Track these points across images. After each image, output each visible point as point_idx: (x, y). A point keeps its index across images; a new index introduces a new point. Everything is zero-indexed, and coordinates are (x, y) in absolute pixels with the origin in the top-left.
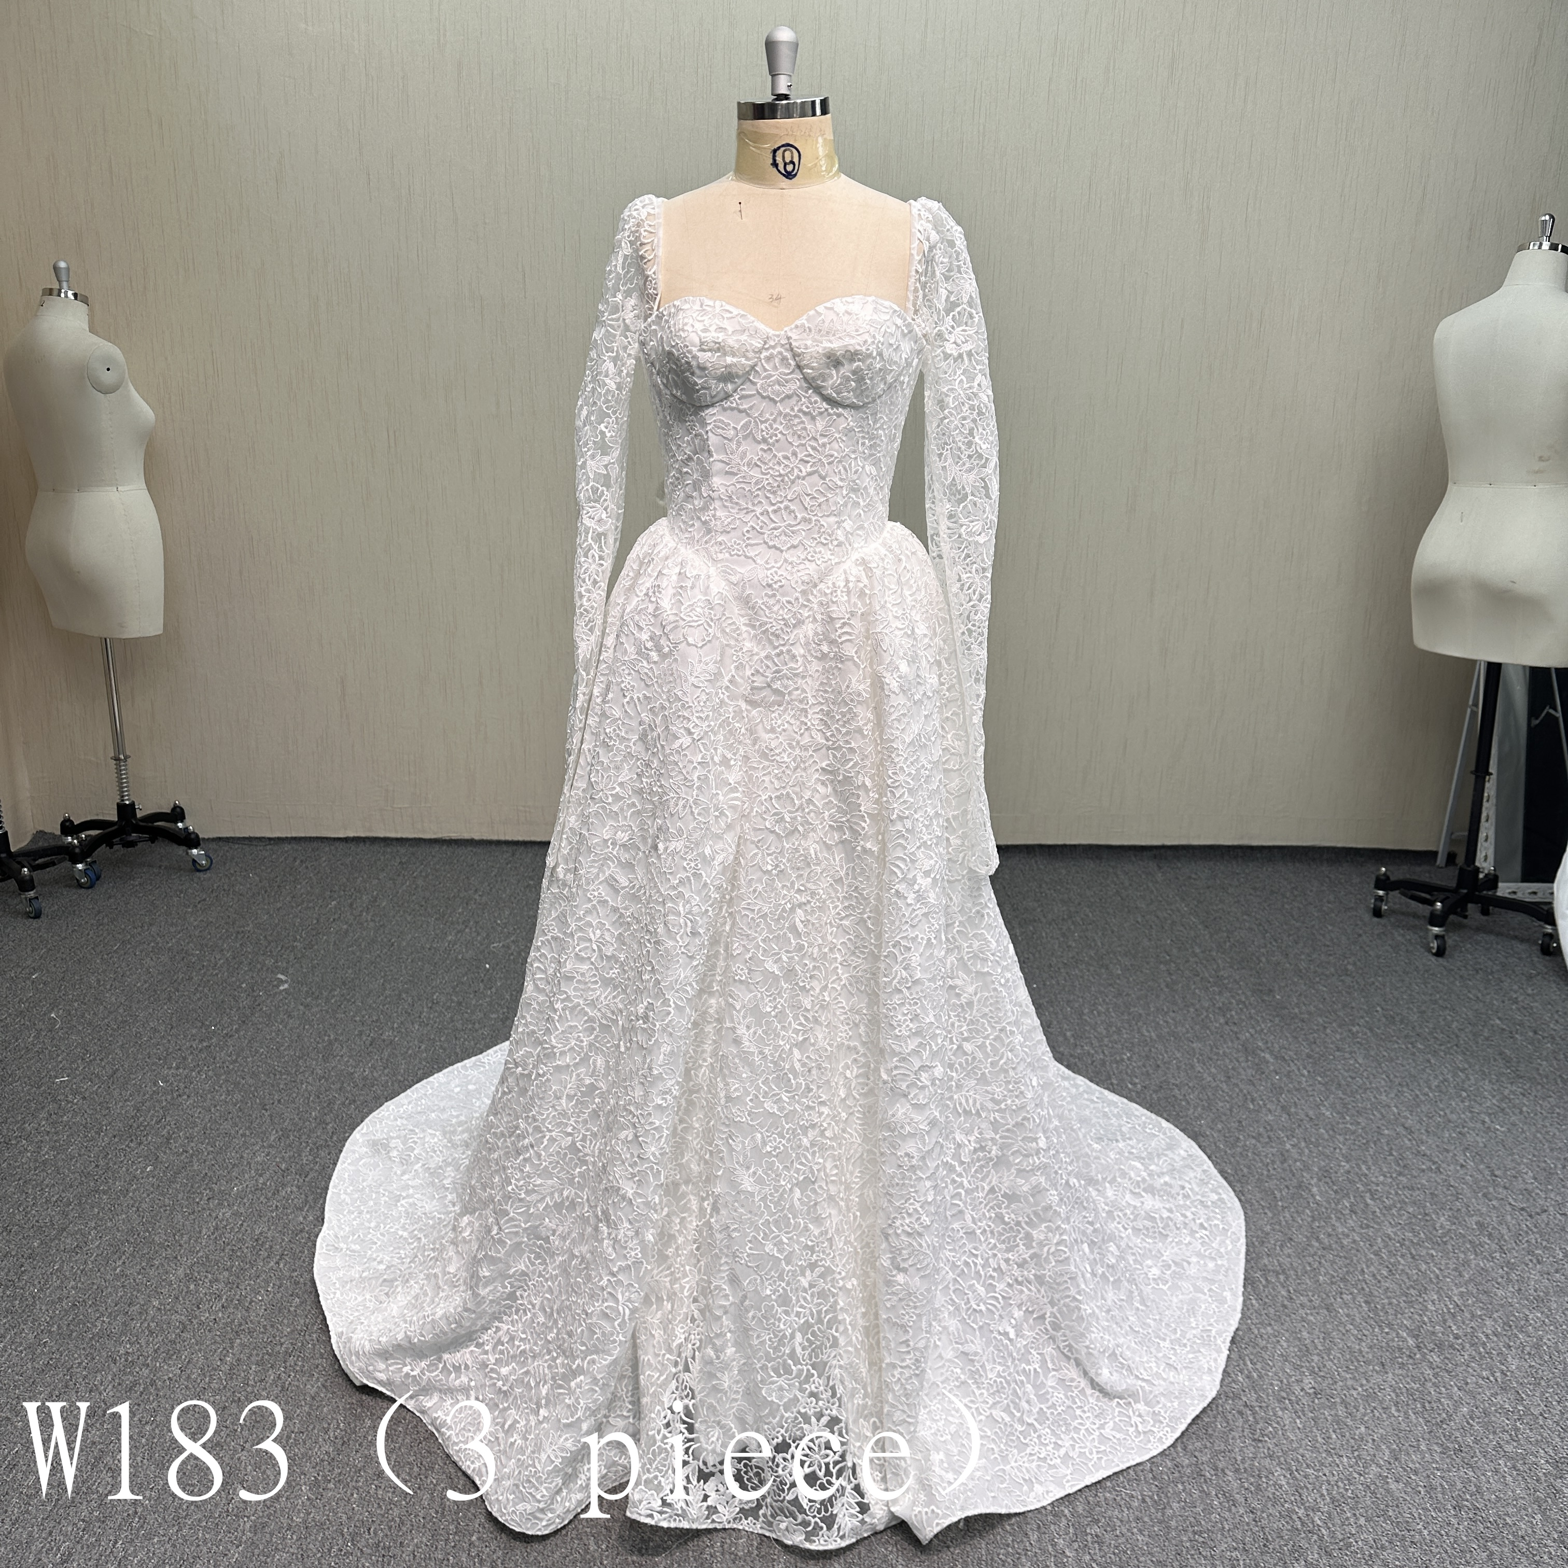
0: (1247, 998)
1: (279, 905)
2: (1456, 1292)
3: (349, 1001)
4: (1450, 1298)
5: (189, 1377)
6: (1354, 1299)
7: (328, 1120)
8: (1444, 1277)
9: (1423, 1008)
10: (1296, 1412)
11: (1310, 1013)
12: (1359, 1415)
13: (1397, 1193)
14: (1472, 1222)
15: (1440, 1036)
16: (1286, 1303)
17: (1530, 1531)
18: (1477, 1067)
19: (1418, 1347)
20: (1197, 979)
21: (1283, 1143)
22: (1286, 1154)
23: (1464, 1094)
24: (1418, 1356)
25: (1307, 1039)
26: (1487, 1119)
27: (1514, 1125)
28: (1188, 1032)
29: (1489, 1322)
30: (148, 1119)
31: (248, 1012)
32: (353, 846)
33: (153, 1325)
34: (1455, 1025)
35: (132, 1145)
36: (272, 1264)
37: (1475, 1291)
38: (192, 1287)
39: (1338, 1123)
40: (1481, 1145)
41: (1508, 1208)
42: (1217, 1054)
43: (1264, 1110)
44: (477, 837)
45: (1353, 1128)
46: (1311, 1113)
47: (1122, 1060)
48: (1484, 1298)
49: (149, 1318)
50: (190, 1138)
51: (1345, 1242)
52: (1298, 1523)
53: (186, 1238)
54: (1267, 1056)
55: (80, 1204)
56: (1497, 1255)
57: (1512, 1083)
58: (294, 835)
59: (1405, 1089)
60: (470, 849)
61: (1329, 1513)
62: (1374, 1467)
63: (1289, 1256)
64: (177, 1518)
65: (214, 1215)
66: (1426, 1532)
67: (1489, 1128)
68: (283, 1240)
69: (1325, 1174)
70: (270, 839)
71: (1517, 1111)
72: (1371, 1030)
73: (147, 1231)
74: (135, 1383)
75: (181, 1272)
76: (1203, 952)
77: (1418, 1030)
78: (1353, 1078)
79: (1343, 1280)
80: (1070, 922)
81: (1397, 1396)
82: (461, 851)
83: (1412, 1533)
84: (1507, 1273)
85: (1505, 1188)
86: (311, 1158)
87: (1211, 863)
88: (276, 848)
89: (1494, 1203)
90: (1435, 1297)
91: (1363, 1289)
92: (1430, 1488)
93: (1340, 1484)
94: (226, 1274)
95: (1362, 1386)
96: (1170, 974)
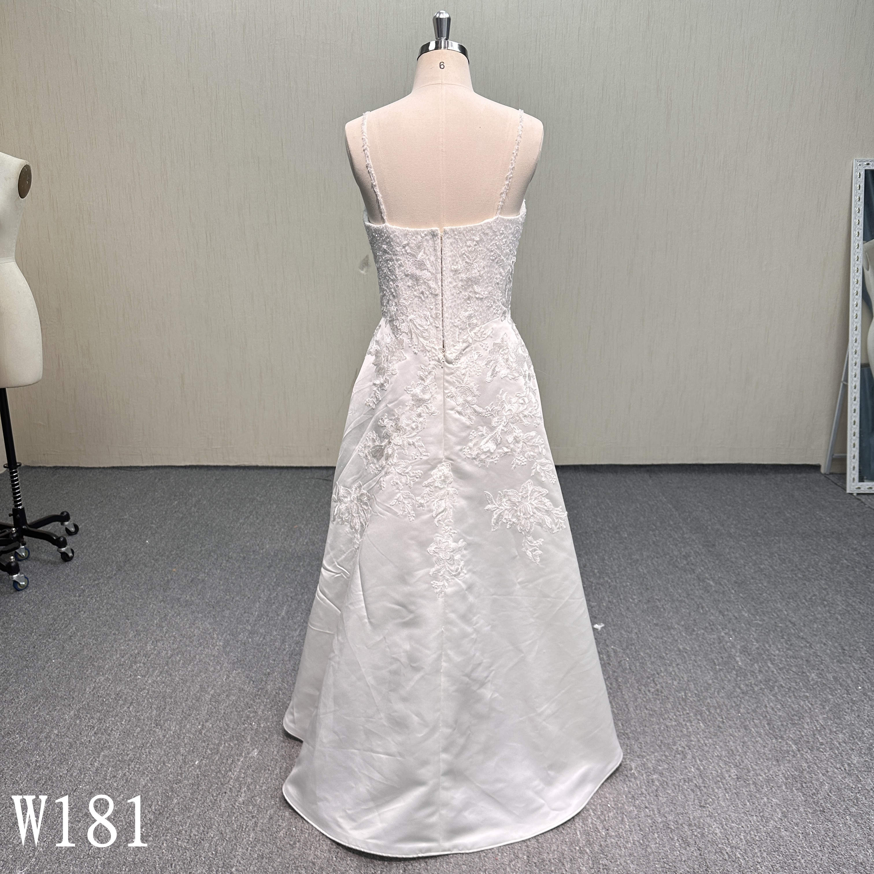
0: (700, 549)
1: (144, 504)
2: (821, 717)
3: (180, 557)
4: (817, 721)
5: (72, 775)
6: (761, 723)
7: (164, 624)
8: (814, 709)
9: (802, 554)
10: (726, 789)
11: (736, 558)
12: (763, 791)
13: (786, 661)
14: (830, 676)
15: (812, 570)
16: (721, 725)
17: (865, 859)
18: (833, 588)
19: (799, 750)
20: (671, 539)
21: (720, 632)
22: (721, 638)
23: (825, 603)
24: (798, 755)
25: (735, 573)
26: (839, 617)
27: (855, 620)
28: (665, 569)
29: (840, 735)
30: (60, 625)
31: (122, 564)
32: (189, 471)
33: (53, 744)
34: (820, 563)
35: (50, 640)
36: (125, 708)
37: (832, 717)
38: (78, 722)
39: (752, 620)
40: (836, 632)
41: (852, 668)
42: (682, 582)
43: (709, 614)
44: (260, 464)
45: (760, 623)
46: (736, 615)
47: (627, 586)
48: (838, 721)
49: (51, 740)
50: (84, 636)
51: (756, 689)
52: (726, 857)
53: (76, 694)
54: (712, 583)
55: (17, 674)
56: (845, 695)
57: (854, 596)
58: (156, 464)
59: (791, 600)
60: (256, 471)
61: (745, 850)
62: (772, 822)
63: (722, 697)
64: (58, 859)
65: (94, 680)
66: (803, 861)
67: (840, 622)
68: (133, 694)
69: (744, 650)
70: (142, 467)
71: (857, 613)
72: (771, 567)
73: (54, 689)
74: (40, 779)
75: (72, 713)
76: (675, 524)
77: (800, 567)
78: (761, 594)
79: (755, 711)
80: (598, 508)
81: (786, 779)
82: (251, 472)
83: (795, 861)
84: (851, 706)
85: (850, 657)
86: (152, 647)
87: (680, 474)
88: (145, 472)
89: (844, 665)
90: (809, 721)
91: (766, 716)
92: (806, 835)
93: (752, 833)
94: (98, 714)
95: (765, 774)
96: (655, 536)
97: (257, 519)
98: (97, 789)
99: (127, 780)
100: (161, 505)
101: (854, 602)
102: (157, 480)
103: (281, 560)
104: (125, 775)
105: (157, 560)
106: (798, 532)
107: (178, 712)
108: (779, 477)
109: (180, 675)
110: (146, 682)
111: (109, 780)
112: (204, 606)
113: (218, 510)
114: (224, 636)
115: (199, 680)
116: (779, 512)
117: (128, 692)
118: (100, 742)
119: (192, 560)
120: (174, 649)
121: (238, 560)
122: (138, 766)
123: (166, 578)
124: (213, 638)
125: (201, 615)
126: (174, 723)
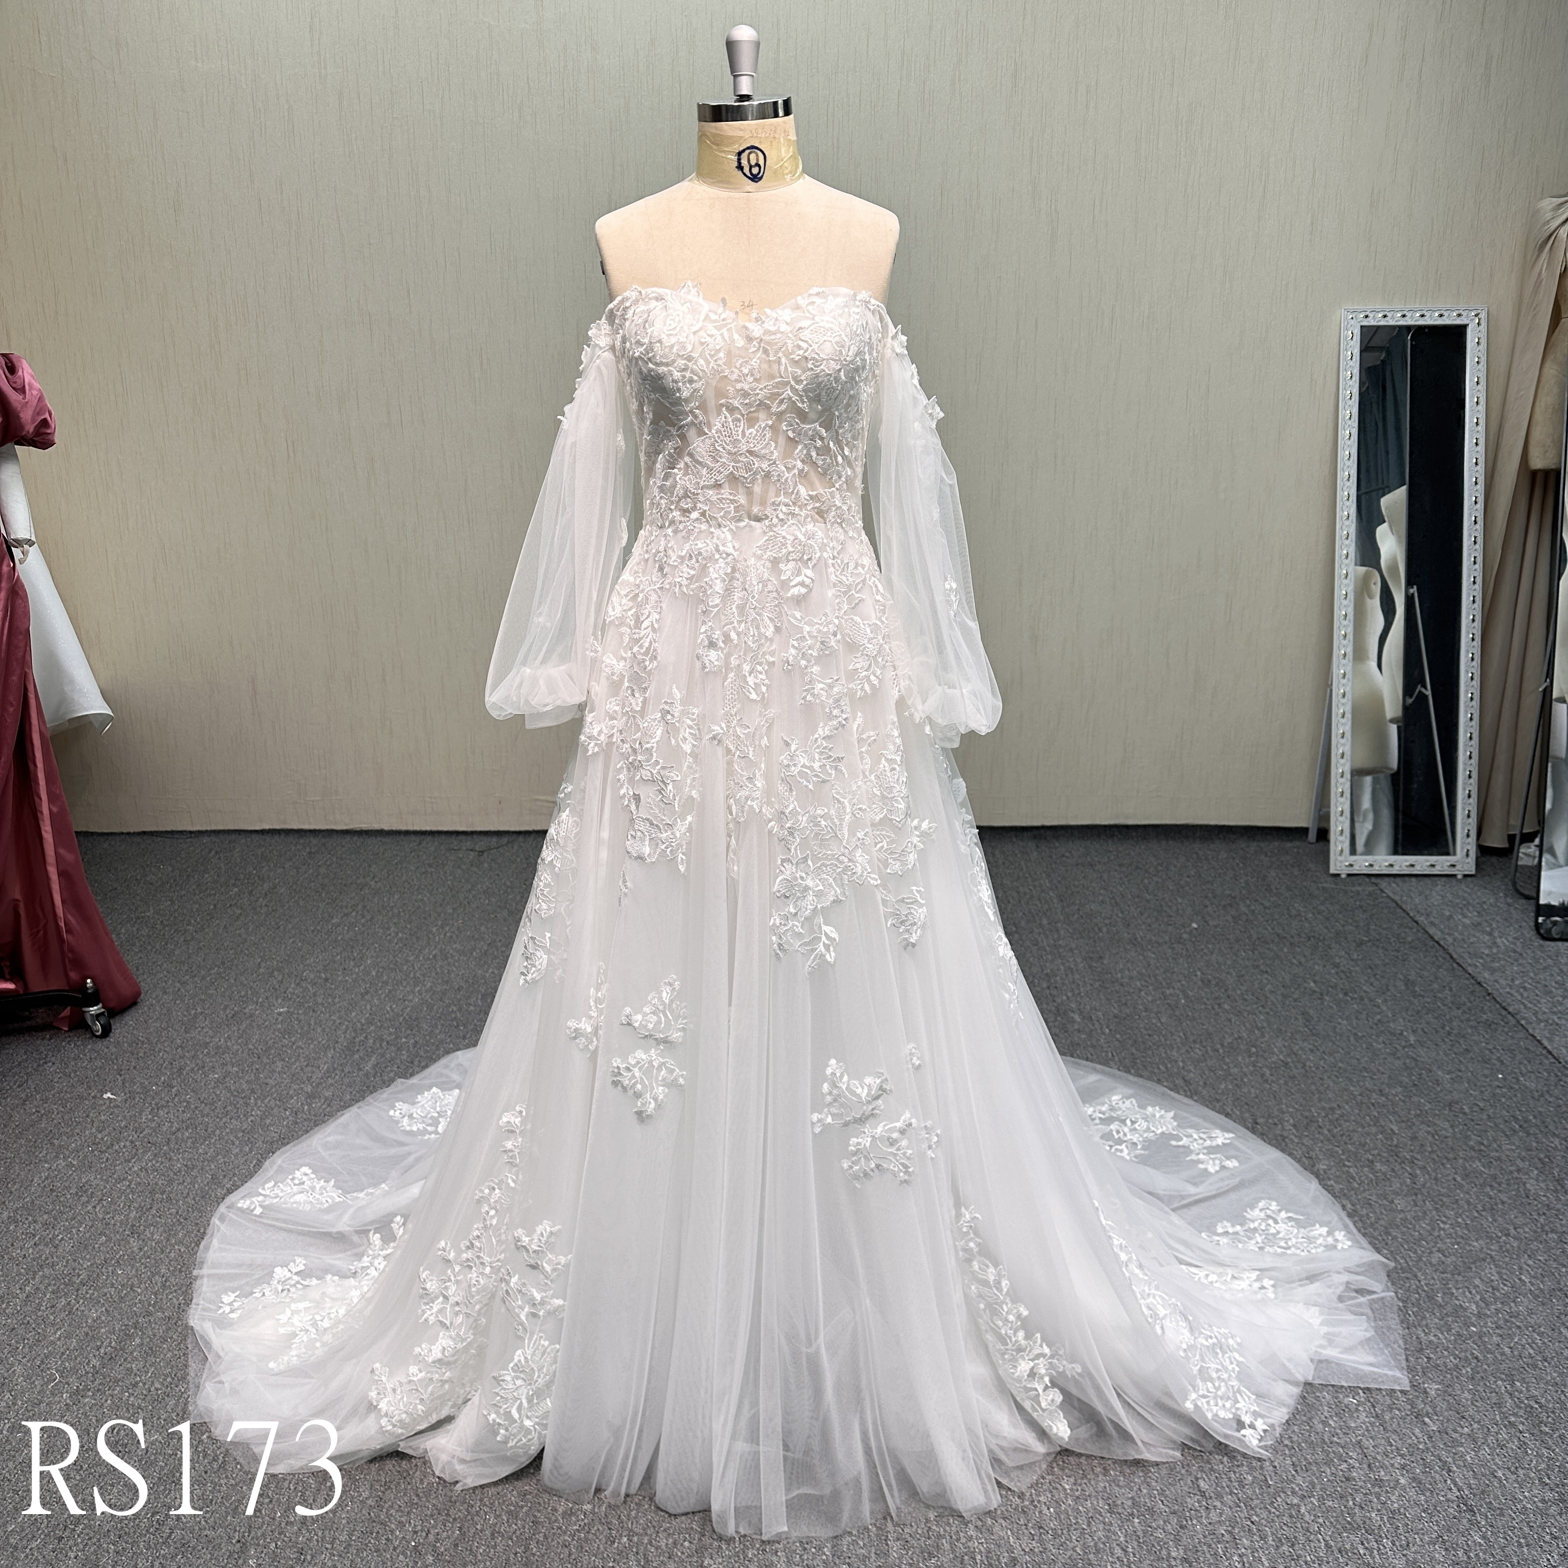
32: (268, 838)
44: (386, 827)
58: (213, 828)
97: (363, 917)
98: (23, 1323)
99: (70, 1312)
100: (210, 895)
101: (1301, 1048)
102: (213, 852)
103: (386, 983)
104: (69, 1304)
105: (183, 984)
106: (1250, 937)
107: (171, 1214)
108: (1253, 846)
109: (184, 1159)
110: (130, 1169)
111: (44, 1311)
112: (244, 1055)
113: (301, 903)
114: (266, 1101)
115: (213, 1167)
116: (1230, 905)
117: (97, 1185)
118: (41, 1256)
119: (241, 983)
120: (183, 1121)
121: (315, 984)
122: (91, 1292)
123: (193, 1012)
124: (247, 1104)
125: (235, 1069)
126: (161, 1229)
